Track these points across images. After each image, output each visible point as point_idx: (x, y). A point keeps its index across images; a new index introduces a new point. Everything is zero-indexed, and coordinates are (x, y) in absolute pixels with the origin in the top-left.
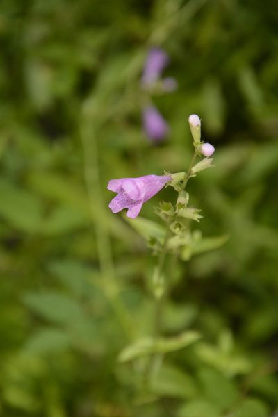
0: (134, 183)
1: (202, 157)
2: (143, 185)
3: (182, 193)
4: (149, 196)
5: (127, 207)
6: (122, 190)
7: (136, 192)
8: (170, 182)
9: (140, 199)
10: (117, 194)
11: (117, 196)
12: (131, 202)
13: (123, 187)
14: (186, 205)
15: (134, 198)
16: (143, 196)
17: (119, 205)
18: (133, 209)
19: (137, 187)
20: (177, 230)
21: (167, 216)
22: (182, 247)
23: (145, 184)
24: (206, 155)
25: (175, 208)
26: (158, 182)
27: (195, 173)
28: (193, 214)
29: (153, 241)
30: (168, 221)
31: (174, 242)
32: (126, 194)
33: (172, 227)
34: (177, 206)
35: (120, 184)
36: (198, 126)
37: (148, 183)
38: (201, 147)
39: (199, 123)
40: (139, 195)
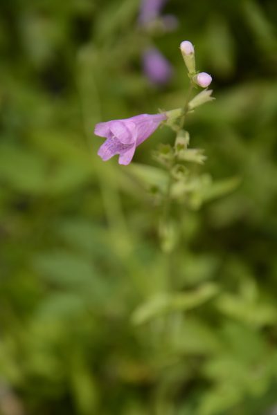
0: (124, 125)
1: (200, 89)
2: (134, 126)
3: (180, 132)
4: (141, 139)
5: (118, 153)
6: (111, 134)
7: (127, 135)
8: (165, 121)
9: (131, 143)
10: (106, 139)
11: (106, 142)
12: (122, 147)
13: (112, 131)
14: (186, 146)
15: (124, 142)
16: (135, 139)
17: (109, 152)
18: (125, 154)
19: (128, 130)
20: (179, 176)
21: (166, 160)
22: (189, 194)
23: (136, 125)
24: (204, 86)
25: (174, 151)
26: (151, 122)
27: (194, 109)
28: (195, 156)
29: (155, 190)
30: (169, 165)
31: (179, 189)
32: (115, 138)
33: (173, 172)
34: (176, 147)
35: (108, 128)
36: (191, 53)
37: (140, 123)
38: (197, 77)
39: (193, 50)
40: (130, 138)
